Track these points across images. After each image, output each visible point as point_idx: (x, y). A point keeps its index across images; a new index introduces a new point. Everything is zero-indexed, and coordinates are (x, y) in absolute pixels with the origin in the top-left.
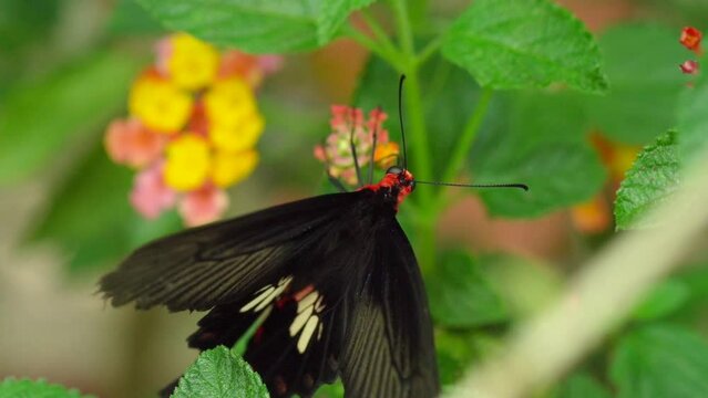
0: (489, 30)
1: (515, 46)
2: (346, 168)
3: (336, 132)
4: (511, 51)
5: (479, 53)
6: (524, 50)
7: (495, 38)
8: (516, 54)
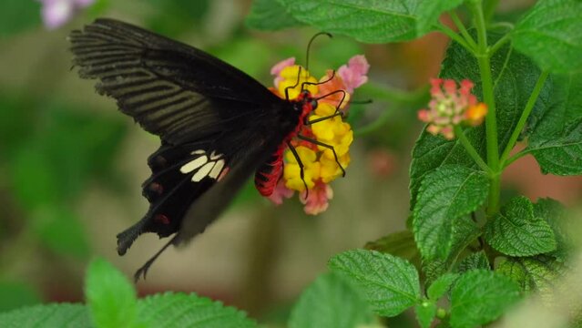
0: (547, 27)
1: (568, 40)
2: (444, 126)
3: (435, 98)
4: (565, 44)
5: (540, 45)
6: (575, 44)
7: (553, 34)
8: (570, 47)
